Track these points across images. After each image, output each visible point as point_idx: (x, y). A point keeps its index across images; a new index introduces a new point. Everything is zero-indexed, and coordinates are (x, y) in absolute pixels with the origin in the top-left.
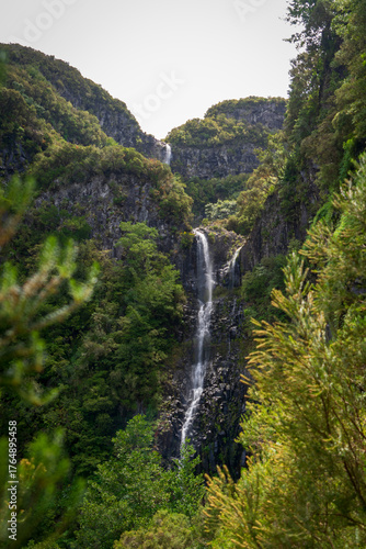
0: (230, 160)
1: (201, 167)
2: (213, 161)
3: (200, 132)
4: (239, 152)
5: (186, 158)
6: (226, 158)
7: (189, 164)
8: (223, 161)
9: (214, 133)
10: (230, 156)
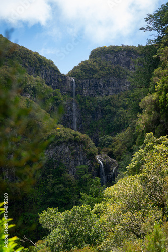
0: (104, 86)
1: (90, 89)
2: (96, 86)
3: (89, 71)
4: (108, 81)
5: (83, 85)
6: (102, 85)
7: (84, 88)
8: (101, 87)
9: (96, 71)
10: (104, 84)
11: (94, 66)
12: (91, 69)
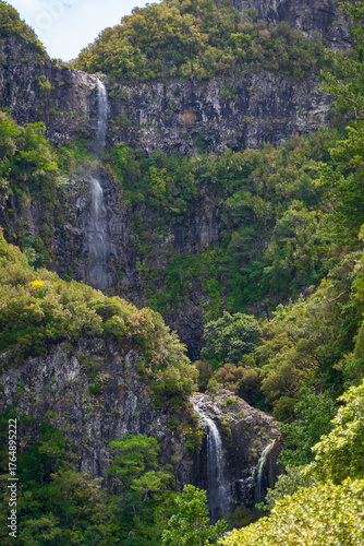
0: (226, 112)
1: (168, 124)
3: (163, 47)
4: (242, 91)
5: (138, 106)
6: (217, 106)
7: (143, 121)
8: (211, 114)
9: (192, 50)
10: (224, 102)
11: (186, 29)
12: (172, 41)
